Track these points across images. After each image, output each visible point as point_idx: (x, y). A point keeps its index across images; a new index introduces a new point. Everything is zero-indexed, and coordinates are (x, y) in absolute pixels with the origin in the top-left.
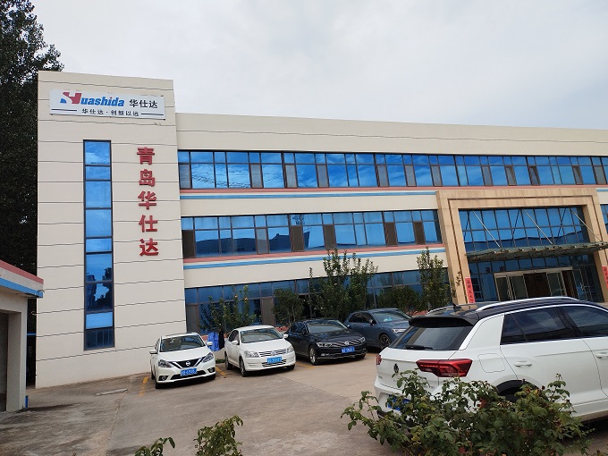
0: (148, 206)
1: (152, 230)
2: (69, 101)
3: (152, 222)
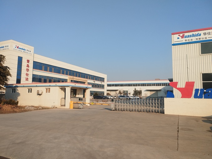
0: (28, 71)
1: (28, 76)
2: (17, 47)
3: (28, 74)
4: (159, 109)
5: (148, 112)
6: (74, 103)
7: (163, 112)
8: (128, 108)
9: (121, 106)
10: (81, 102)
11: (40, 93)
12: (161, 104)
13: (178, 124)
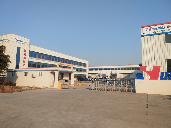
2: (16, 40)
3: (25, 61)
4: (131, 89)
5: (122, 91)
6: (61, 84)
7: (134, 91)
8: (106, 88)
9: (100, 86)
10: (67, 83)
11: (34, 76)
12: (132, 84)
13: (147, 101)
